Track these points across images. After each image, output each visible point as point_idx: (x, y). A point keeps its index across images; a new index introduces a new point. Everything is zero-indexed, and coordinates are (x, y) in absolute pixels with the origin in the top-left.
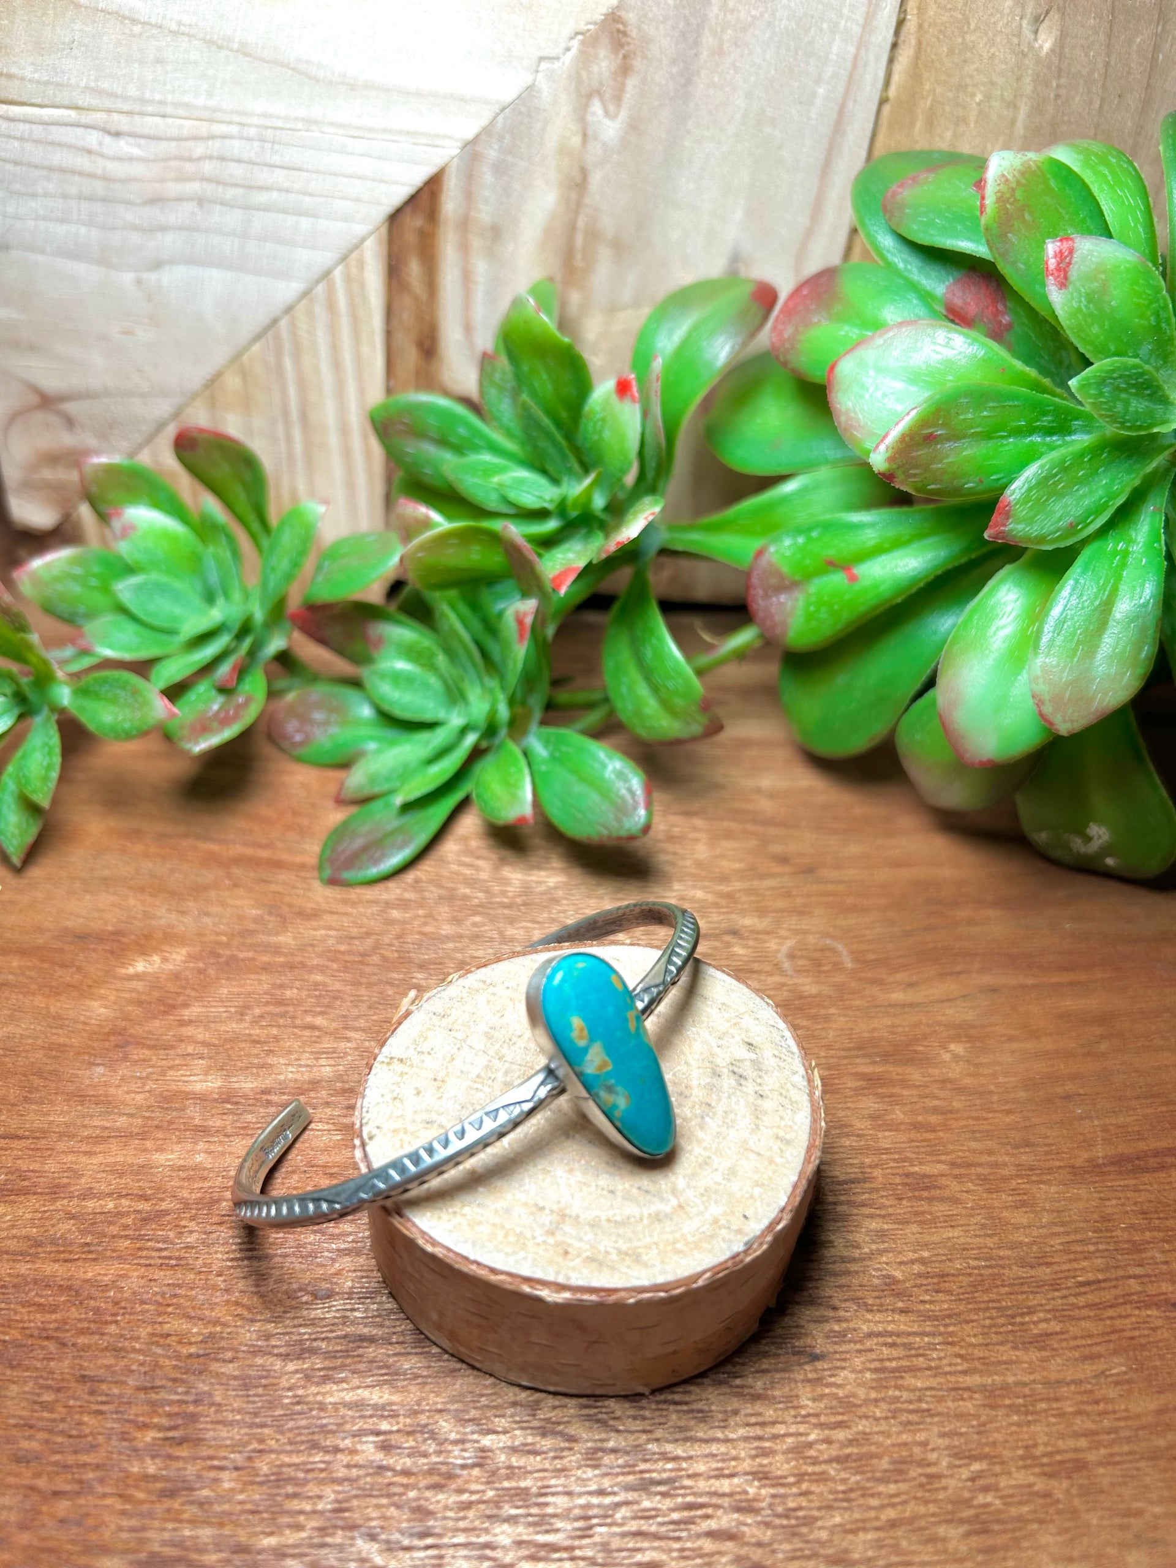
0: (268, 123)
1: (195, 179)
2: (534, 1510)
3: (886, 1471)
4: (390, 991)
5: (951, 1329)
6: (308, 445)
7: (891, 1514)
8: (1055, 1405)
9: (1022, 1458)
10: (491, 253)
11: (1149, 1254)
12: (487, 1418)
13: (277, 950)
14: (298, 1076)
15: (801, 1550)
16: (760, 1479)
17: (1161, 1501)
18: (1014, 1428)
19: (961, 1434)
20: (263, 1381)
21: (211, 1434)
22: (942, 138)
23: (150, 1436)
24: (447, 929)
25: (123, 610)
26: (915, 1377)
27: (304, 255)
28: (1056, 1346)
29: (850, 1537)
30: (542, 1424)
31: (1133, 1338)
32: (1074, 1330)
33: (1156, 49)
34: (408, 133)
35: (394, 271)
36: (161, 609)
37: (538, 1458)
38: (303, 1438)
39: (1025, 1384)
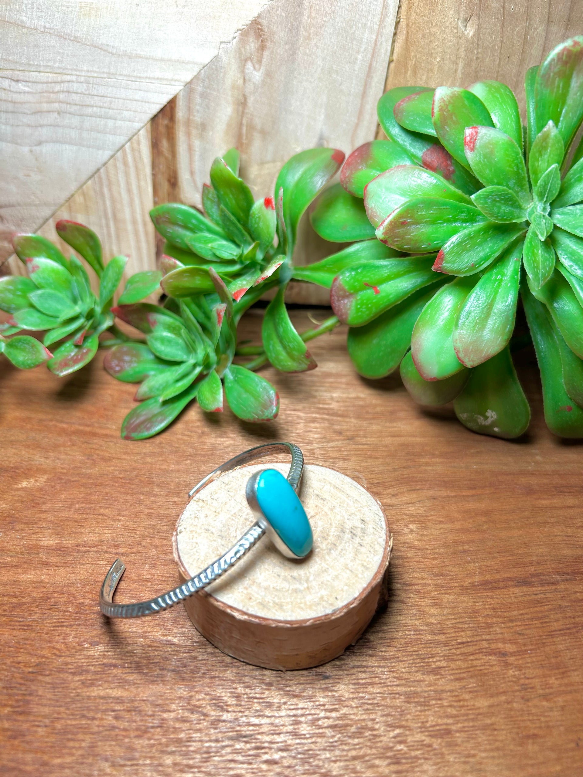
0: (89, 74)
1: (56, 102)
2: (184, 749)
3: (353, 733)
4: (142, 497)
5: (393, 664)
6: (117, 229)
7: (353, 753)
8: (439, 702)
9: (420, 727)
10: (201, 137)
11: (494, 629)
12: (167, 704)
13: (89, 477)
14: (94, 539)
15: (308, 770)
16: (293, 735)
17: (485, 751)
18: (418, 713)
19: (392, 715)
20: (62, 686)
21: (35, 710)
22: (421, 79)
23: (7, 710)
24: (173, 467)
25: (32, 306)
26: (373, 687)
27: (111, 138)
28: (443, 673)
29: (332, 764)
30: (192, 707)
31: (481, 670)
32: (453, 666)
33: (526, 34)
34: (158, 79)
35: (155, 145)
36: (51, 306)
37: (188, 724)
38: (78, 713)
39: (426, 692)
